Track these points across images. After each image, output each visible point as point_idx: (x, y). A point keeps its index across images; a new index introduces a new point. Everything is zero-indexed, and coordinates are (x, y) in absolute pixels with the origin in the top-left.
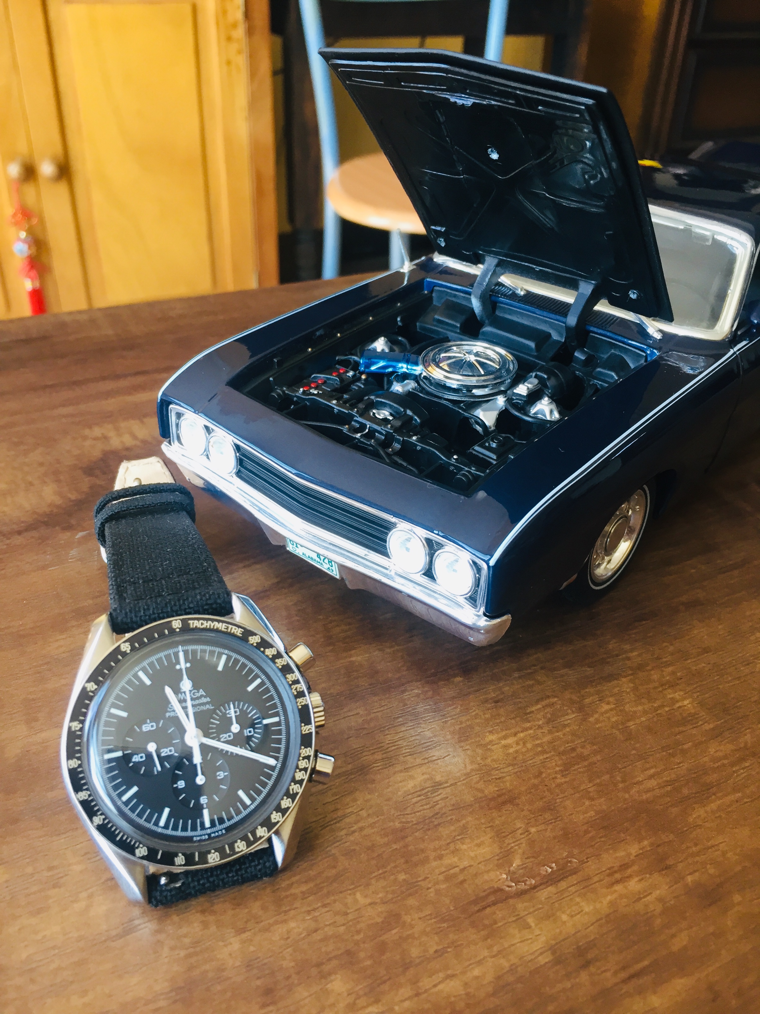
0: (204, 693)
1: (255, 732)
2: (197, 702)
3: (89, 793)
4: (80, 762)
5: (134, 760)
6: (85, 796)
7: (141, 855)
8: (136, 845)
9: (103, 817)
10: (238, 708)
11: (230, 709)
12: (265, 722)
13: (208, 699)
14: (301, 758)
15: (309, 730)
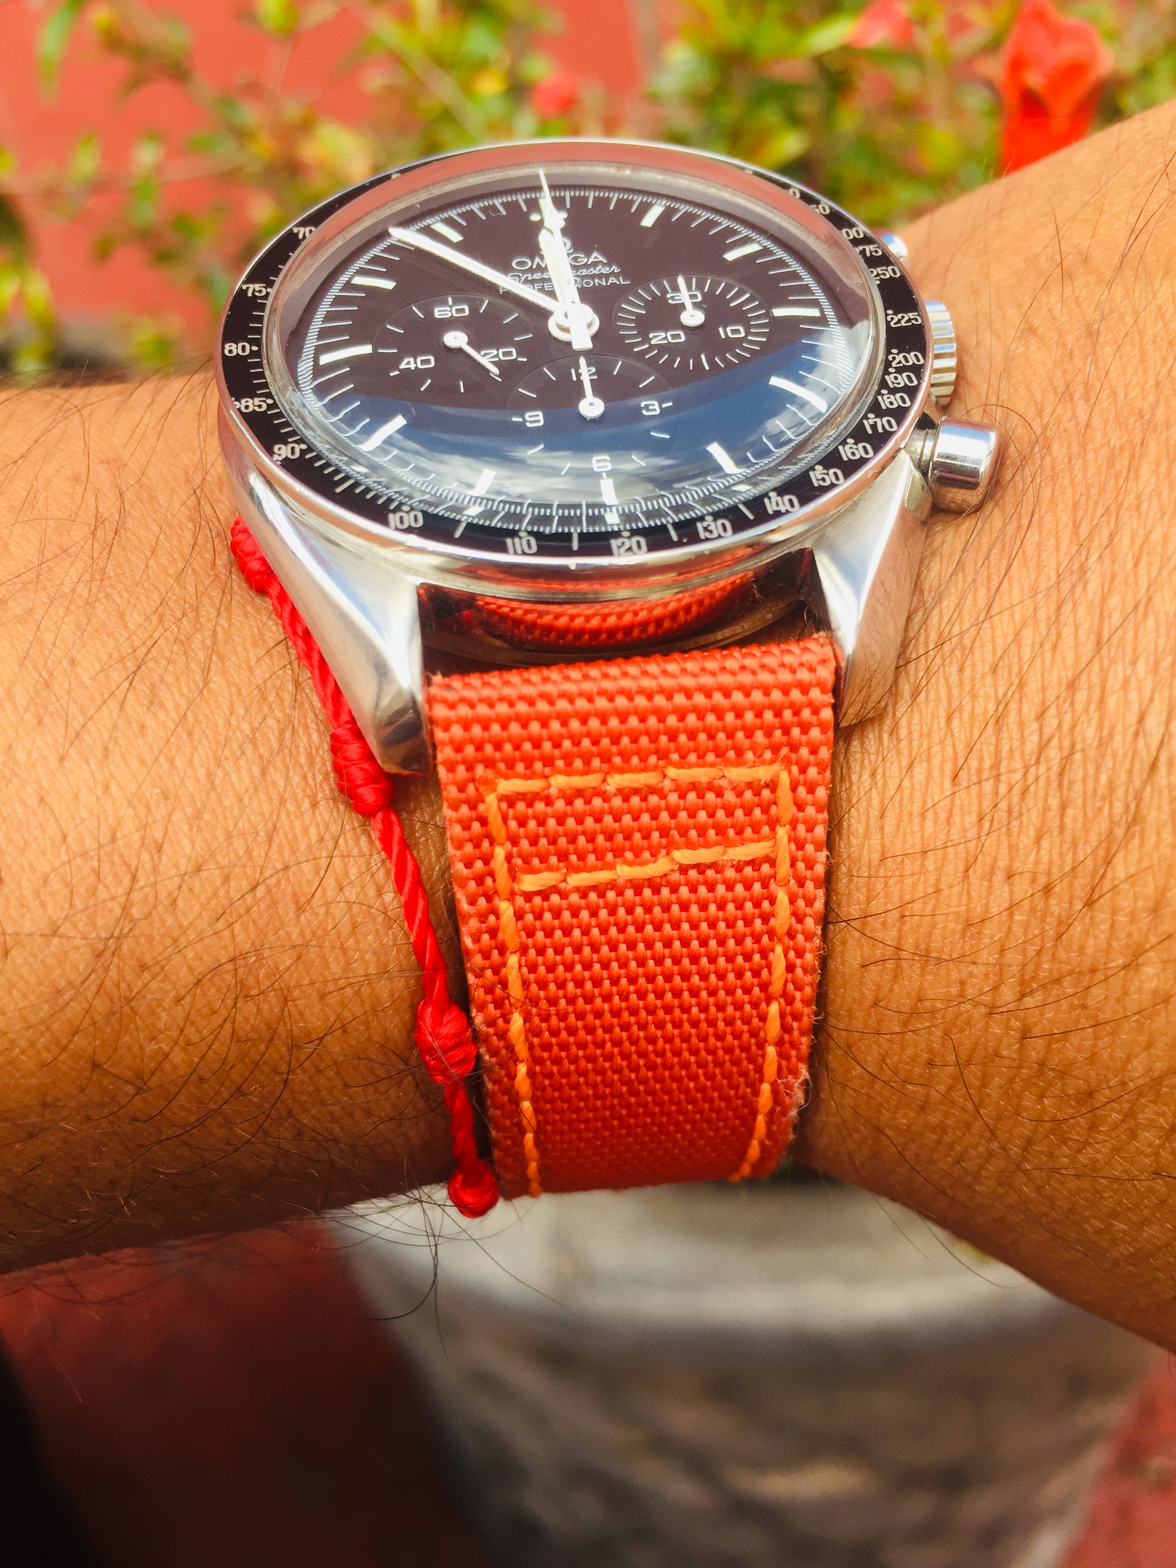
0: (601, 258)
1: (748, 333)
2: (584, 272)
3: (270, 401)
4: (255, 348)
5: (403, 366)
6: (260, 406)
7: (406, 526)
8: (392, 507)
9: (304, 447)
10: (700, 287)
11: (676, 289)
12: (778, 312)
13: (615, 269)
14: (891, 370)
15: (909, 320)
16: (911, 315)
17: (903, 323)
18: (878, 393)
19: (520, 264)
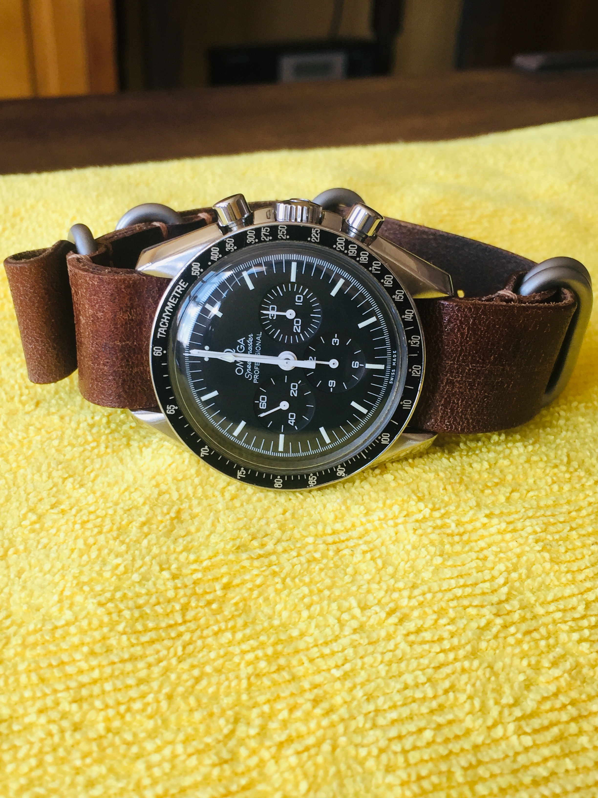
0: (243, 339)
1: (301, 294)
2: (250, 348)
3: (312, 475)
4: (279, 477)
5: (292, 424)
6: (314, 478)
8: (379, 443)
9: (340, 466)
10: (269, 305)
11: (268, 315)
12: (293, 278)
13: (251, 336)
14: (346, 252)
15: (317, 234)
16: (313, 232)
17: (318, 237)
18: (358, 261)
19: (239, 371)
